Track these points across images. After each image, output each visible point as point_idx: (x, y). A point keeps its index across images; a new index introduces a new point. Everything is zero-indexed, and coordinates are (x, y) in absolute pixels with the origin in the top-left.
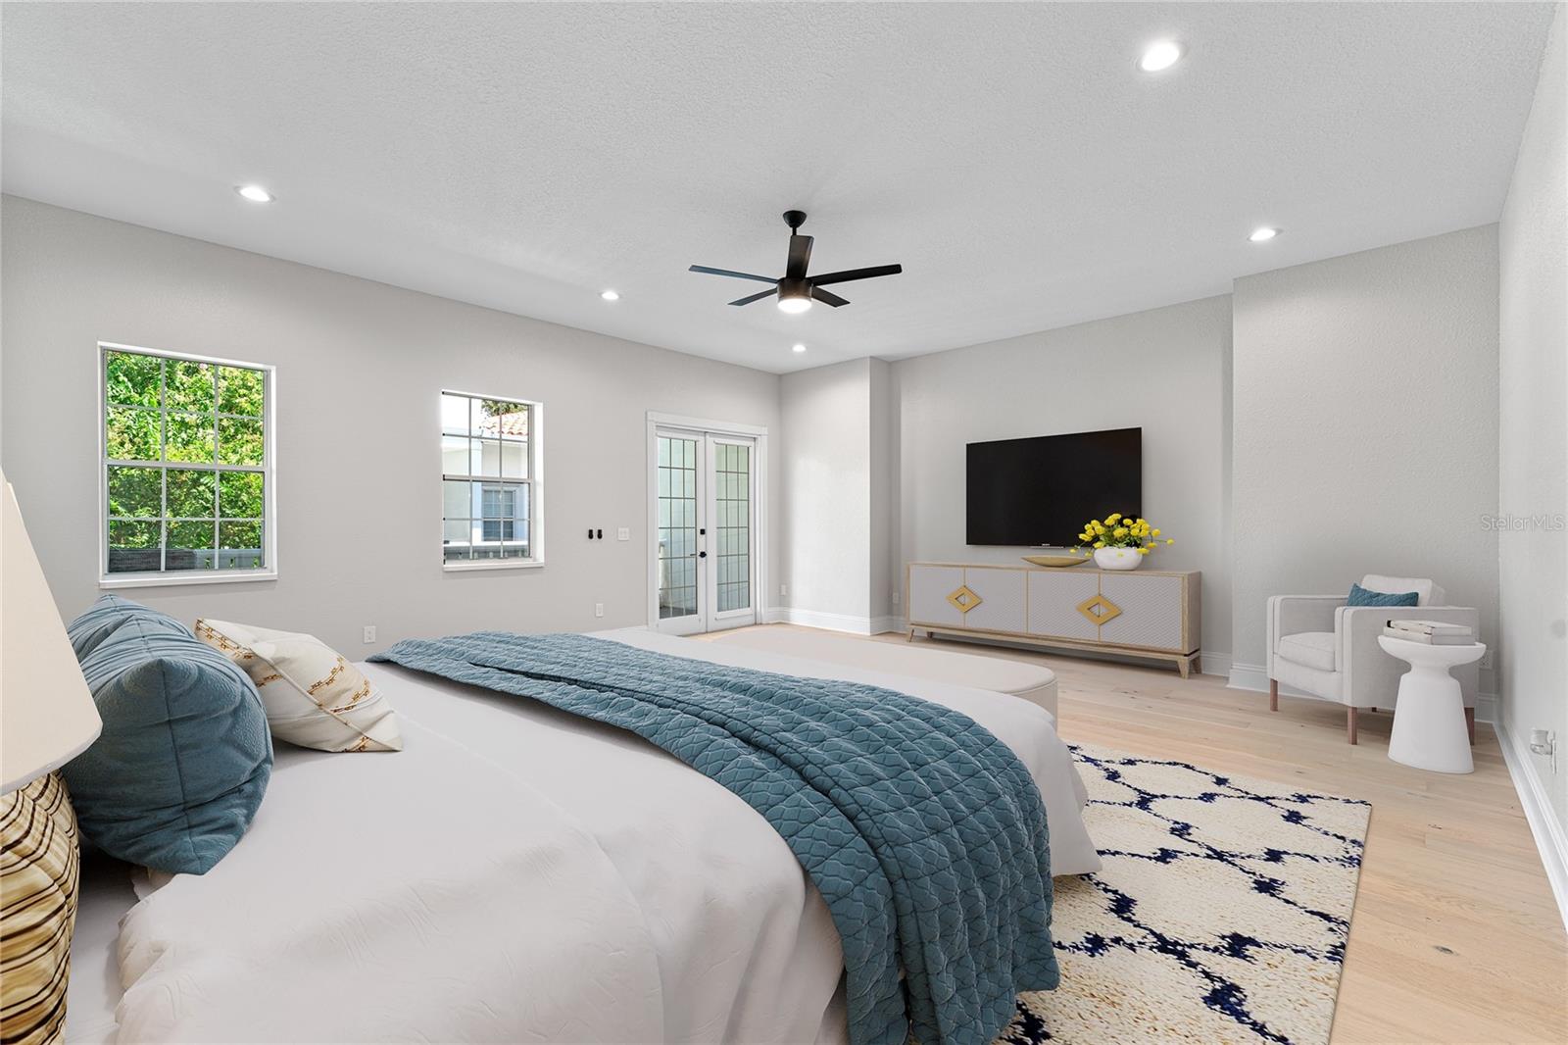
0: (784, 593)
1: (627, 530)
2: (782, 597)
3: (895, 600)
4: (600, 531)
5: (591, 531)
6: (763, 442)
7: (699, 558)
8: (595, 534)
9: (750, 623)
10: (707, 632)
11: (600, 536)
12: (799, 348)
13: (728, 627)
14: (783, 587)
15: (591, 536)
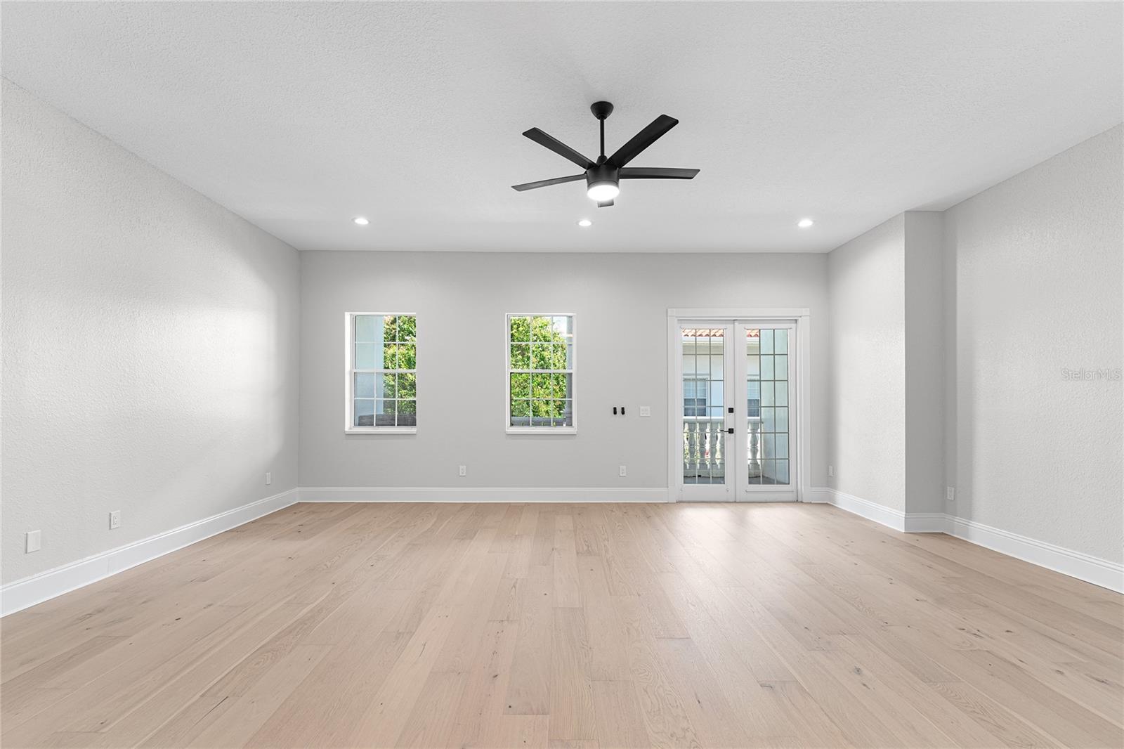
0: (831, 474)
1: (648, 408)
2: (828, 476)
3: (950, 496)
4: (623, 409)
5: (615, 409)
6: (804, 323)
7: (727, 435)
8: (619, 411)
9: (791, 499)
10: (735, 502)
11: (623, 413)
12: (806, 223)
13: (763, 500)
14: (831, 467)
15: (615, 413)
